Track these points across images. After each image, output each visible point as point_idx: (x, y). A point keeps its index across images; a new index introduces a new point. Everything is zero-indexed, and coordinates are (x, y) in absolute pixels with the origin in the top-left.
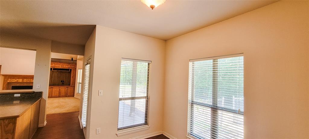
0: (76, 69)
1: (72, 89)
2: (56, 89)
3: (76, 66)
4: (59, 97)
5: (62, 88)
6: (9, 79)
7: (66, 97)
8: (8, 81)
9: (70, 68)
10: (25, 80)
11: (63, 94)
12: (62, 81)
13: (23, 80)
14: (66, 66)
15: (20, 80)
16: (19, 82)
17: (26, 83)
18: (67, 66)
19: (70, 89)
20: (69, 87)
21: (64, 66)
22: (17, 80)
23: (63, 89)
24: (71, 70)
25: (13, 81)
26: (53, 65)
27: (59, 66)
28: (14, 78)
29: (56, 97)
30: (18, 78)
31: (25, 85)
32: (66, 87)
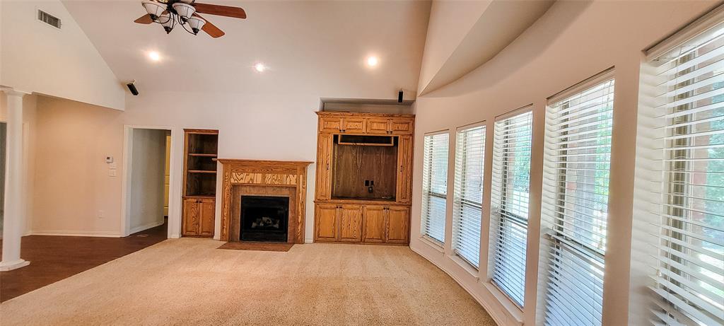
0: (412, 135)
1: (403, 213)
2: (352, 212)
3: (413, 125)
4: (362, 241)
5: (370, 210)
6: (234, 174)
7: (384, 243)
8: (232, 181)
9: (394, 134)
10: (270, 179)
11: (373, 231)
12: (367, 183)
13: (264, 178)
14: (379, 127)
15: (258, 178)
16: (255, 182)
17: (272, 186)
18: (382, 126)
19: (394, 214)
20: (392, 207)
21: (375, 126)
22: (251, 175)
23: (373, 213)
24: (396, 139)
25: (242, 179)
26: (341, 122)
27: (359, 126)
28: (244, 171)
29: (354, 243)
30: (254, 172)
31: (270, 193)
32: (382, 207)
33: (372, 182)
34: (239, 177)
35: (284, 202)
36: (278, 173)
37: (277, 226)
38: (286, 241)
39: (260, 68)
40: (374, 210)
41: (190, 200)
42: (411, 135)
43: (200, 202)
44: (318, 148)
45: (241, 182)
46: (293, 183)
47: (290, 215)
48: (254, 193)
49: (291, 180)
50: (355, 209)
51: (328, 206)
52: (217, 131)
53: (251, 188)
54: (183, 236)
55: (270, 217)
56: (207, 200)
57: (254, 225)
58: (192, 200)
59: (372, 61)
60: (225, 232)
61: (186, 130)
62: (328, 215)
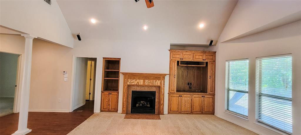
1: (211, 99)
3: (215, 56)
4: (192, 113)
5: (195, 97)
6: (129, 80)
7: (202, 113)
8: (128, 83)
9: (206, 61)
10: (147, 82)
11: (197, 108)
12: (188, 84)
13: (144, 82)
14: (199, 58)
15: (141, 82)
16: (140, 84)
17: (148, 86)
18: (201, 57)
19: (207, 99)
20: (205, 96)
21: (197, 57)
22: (138, 80)
24: (207, 63)
25: (133, 82)
26: (181, 55)
27: (188, 57)
28: (134, 79)
29: (187, 114)
30: (139, 79)
31: (146, 89)
32: (201, 96)
33: (191, 83)
34: (132, 82)
35: (153, 93)
36: (151, 79)
37: (149, 106)
38: (154, 113)
39: (145, 28)
40: (197, 97)
41: (105, 93)
42: (214, 61)
43: (111, 94)
44: (170, 67)
45: (133, 84)
46: (159, 84)
47: (156, 100)
48: (138, 89)
49: (158, 83)
50: (188, 97)
51: (175, 95)
52: (120, 59)
53: (137, 87)
54: (101, 111)
55: (145, 101)
56: (115, 93)
57: (137, 105)
58: (106, 93)
59: (202, 26)
60: (124, 109)
61: (104, 58)
62: (175, 100)
